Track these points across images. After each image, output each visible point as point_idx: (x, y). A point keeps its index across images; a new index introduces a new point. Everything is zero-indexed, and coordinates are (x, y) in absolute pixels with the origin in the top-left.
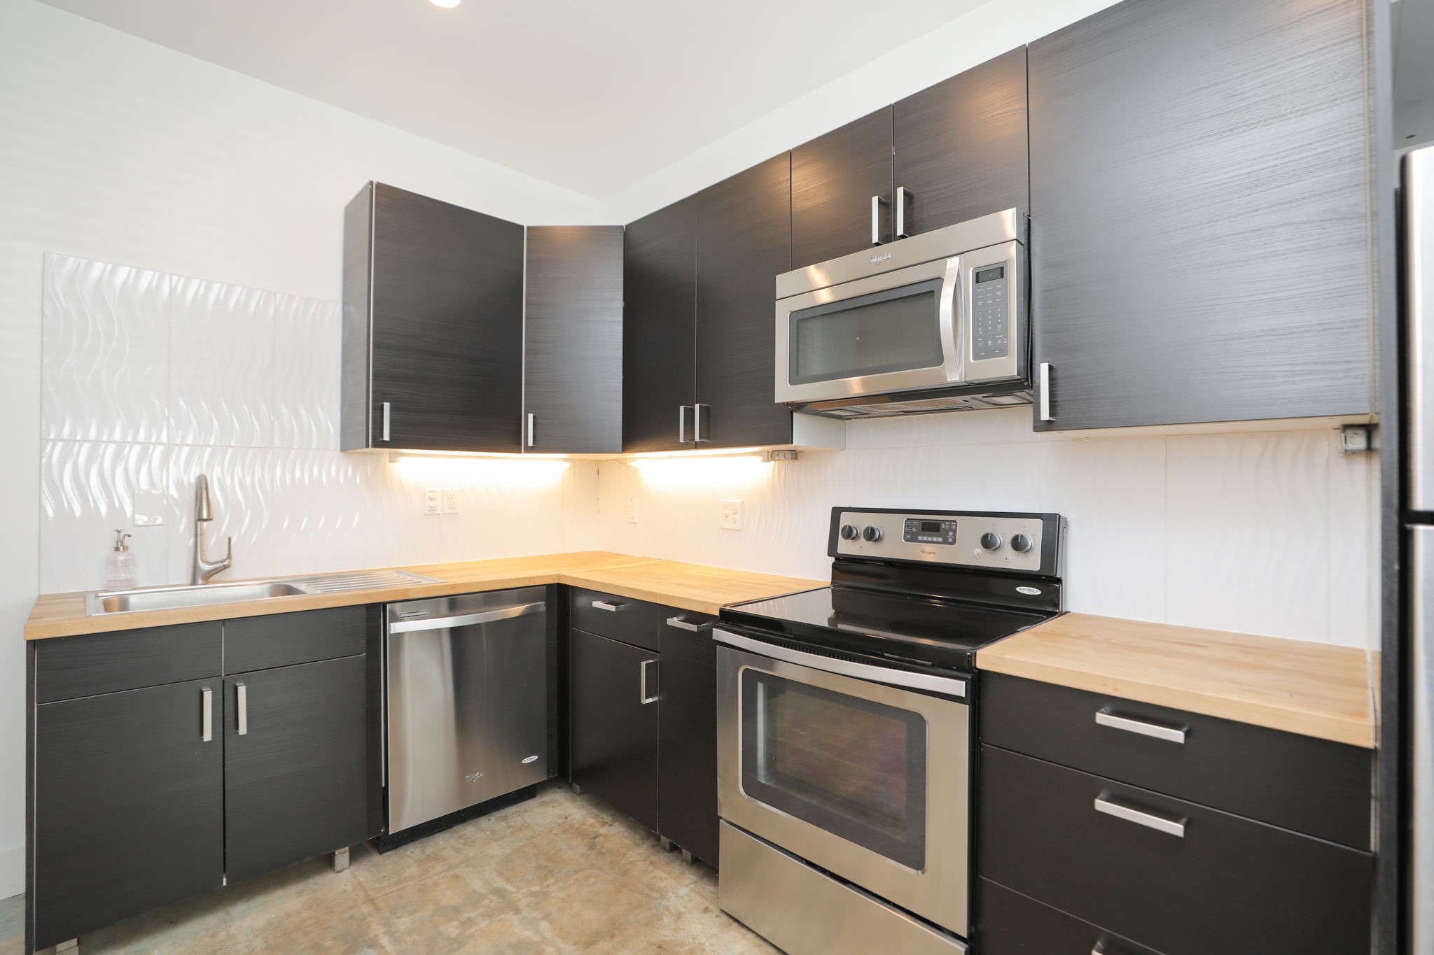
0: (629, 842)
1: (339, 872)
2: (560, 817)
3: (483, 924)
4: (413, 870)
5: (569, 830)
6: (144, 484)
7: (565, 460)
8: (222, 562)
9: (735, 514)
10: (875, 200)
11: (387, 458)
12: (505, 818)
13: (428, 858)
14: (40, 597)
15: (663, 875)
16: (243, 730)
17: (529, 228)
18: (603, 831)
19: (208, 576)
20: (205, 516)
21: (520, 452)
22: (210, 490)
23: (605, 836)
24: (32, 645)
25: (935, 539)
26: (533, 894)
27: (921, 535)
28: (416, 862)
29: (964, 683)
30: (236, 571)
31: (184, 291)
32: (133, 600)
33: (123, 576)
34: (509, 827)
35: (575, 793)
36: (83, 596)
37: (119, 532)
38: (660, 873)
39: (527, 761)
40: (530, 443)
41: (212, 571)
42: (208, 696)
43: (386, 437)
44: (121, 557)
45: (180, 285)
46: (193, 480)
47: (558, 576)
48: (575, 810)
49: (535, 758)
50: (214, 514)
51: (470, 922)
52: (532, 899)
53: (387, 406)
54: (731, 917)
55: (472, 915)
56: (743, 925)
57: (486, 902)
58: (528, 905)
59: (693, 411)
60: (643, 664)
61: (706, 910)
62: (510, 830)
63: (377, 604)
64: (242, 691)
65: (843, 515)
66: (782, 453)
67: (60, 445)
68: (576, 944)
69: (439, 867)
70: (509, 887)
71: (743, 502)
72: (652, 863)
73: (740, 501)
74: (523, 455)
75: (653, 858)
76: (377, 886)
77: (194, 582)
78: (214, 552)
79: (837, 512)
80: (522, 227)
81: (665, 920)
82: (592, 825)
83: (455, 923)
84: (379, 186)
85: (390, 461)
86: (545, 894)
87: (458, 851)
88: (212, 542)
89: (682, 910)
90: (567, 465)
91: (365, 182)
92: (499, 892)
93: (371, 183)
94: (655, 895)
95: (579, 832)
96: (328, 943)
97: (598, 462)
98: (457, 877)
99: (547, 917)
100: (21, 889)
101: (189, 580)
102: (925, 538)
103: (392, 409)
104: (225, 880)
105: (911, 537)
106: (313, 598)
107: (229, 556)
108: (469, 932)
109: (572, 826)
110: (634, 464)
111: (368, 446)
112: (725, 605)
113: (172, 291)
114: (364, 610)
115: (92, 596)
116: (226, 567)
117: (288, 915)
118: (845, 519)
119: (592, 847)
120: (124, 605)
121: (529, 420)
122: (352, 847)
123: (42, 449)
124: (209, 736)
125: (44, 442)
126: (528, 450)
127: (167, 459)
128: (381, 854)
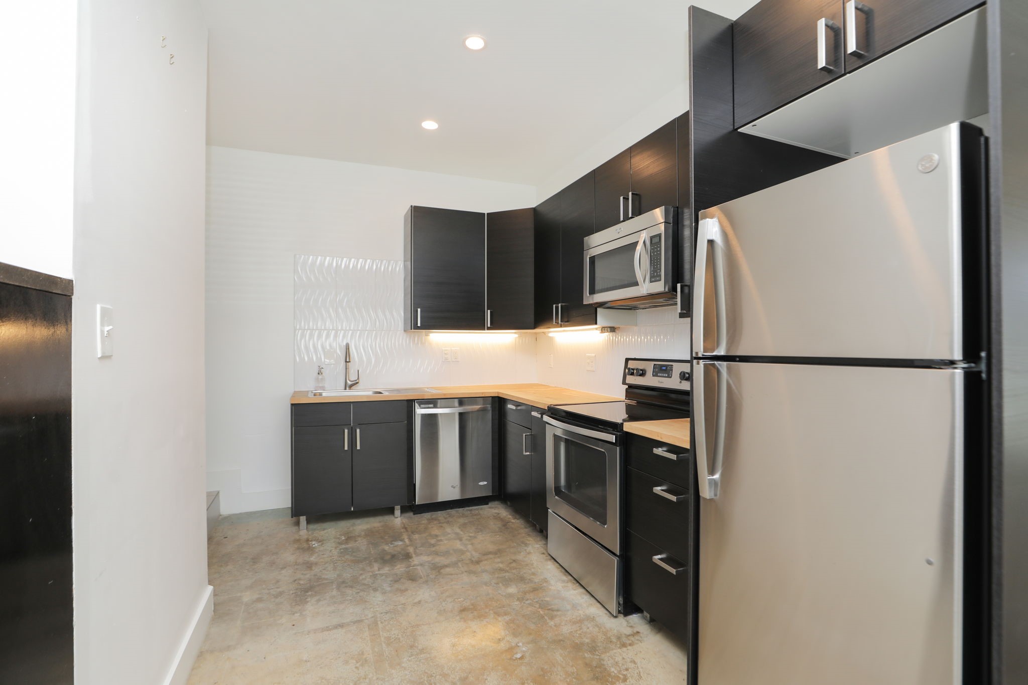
0: (523, 526)
1: (397, 518)
2: (496, 513)
3: (445, 542)
4: (425, 522)
5: (497, 517)
6: (328, 347)
7: (515, 333)
8: (356, 381)
9: (592, 362)
10: (622, 198)
11: (424, 333)
12: (471, 510)
13: (432, 519)
14: (295, 392)
15: (531, 539)
16: (358, 448)
17: (488, 214)
18: (513, 521)
19: (351, 386)
20: (348, 360)
21: (485, 330)
22: (350, 349)
23: (513, 523)
24: (292, 405)
25: (664, 375)
26: (470, 537)
27: (660, 373)
28: (427, 519)
29: (614, 436)
30: (361, 386)
31: (341, 264)
32: (324, 394)
33: (321, 385)
34: (471, 513)
35: (508, 505)
36: (308, 392)
37: (319, 367)
38: (530, 539)
39: (481, 483)
40: (489, 326)
41: (351, 384)
42: (346, 431)
43: (419, 325)
44: (320, 377)
45: (340, 262)
46: (345, 344)
47: (498, 392)
48: (504, 512)
49: (486, 483)
50: (351, 360)
51: (441, 540)
52: (469, 538)
53: (419, 310)
54: (552, 557)
55: (442, 538)
56: (556, 561)
57: (449, 536)
58: (466, 539)
59: (558, 307)
60: (524, 435)
61: (543, 553)
62: (471, 515)
63: (412, 400)
64: (358, 431)
65: (630, 362)
66: (606, 329)
67: (300, 331)
68: (479, 554)
69: (435, 522)
70: (461, 533)
71: (595, 356)
72: (529, 535)
73: (594, 355)
74: (486, 331)
75: (531, 533)
76: (409, 524)
77: (345, 389)
78: (353, 377)
79: (627, 360)
80: (484, 214)
81: (522, 553)
82: (509, 518)
83: (435, 540)
84: (415, 207)
85: (426, 336)
86: (475, 537)
87: (446, 518)
88: (352, 371)
89: (532, 552)
90: (516, 336)
91: (409, 206)
92: (457, 534)
93: (412, 206)
94: (523, 545)
95: (502, 520)
96: (386, 537)
97: (536, 333)
98: (442, 526)
99: (472, 544)
100: (290, 506)
101: (344, 388)
102: (661, 375)
103: (421, 312)
104: (352, 508)
105: (655, 374)
106: (387, 396)
107: (358, 378)
108: (439, 543)
109: (500, 517)
110: (550, 335)
111: (411, 329)
112: (551, 405)
113: (337, 264)
114: (406, 403)
115: (310, 392)
116: (357, 383)
117: (375, 528)
118: (631, 365)
119: (504, 525)
120: (320, 394)
121: (488, 313)
122: (401, 507)
123: (295, 333)
124: (346, 448)
125: (295, 330)
126: (489, 329)
127: (336, 336)
128: (414, 514)
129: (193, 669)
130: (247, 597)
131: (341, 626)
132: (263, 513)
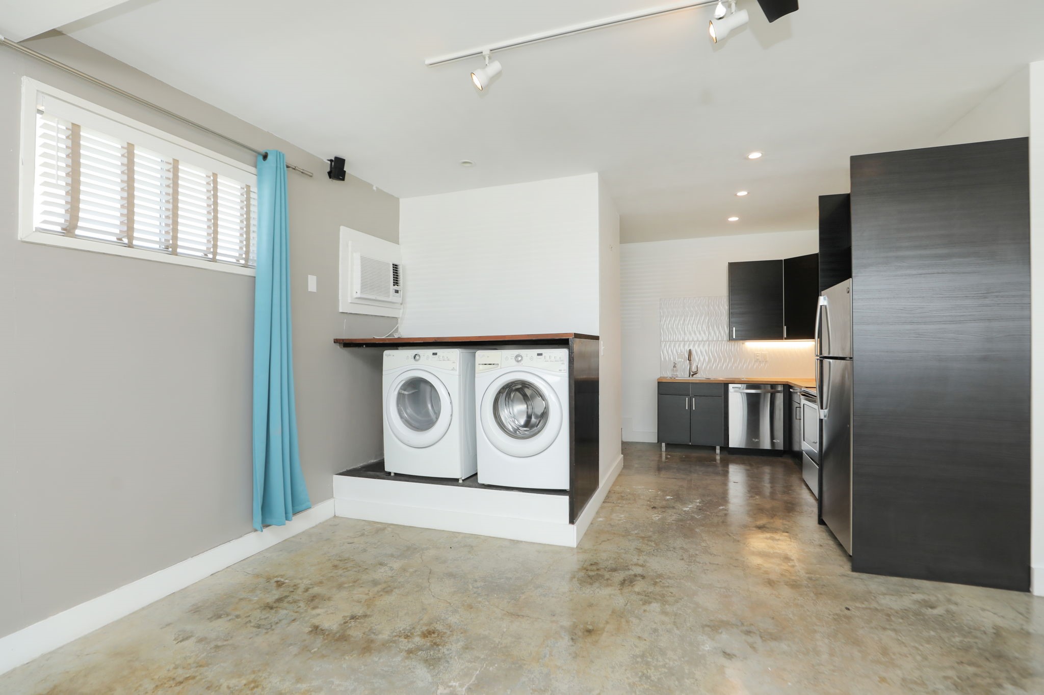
8: (696, 371)
11: (741, 343)
14: (660, 375)
16: (694, 409)
17: (785, 260)
19: (693, 375)
21: (783, 340)
22: (692, 352)
24: (659, 382)
33: (675, 373)
37: (674, 363)
39: (775, 441)
40: (785, 337)
41: (693, 373)
42: (687, 399)
43: (734, 337)
44: (675, 368)
46: (689, 349)
47: (787, 381)
49: (778, 441)
50: (693, 359)
53: (734, 328)
63: (727, 383)
64: (694, 399)
67: (664, 342)
77: (690, 375)
78: (694, 369)
80: (782, 260)
84: (732, 263)
85: (743, 344)
88: (694, 366)
91: (728, 264)
93: (730, 262)
101: (688, 374)
104: (690, 443)
107: (698, 370)
111: (729, 341)
114: (723, 385)
115: (669, 376)
116: (696, 373)
120: (674, 379)
121: (785, 328)
122: (720, 447)
123: (661, 343)
124: (687, 408)
125: (661, 341)
126: (785, 339)
127: (684, 345)
128: (729, 454)
129: (620, 475)
130: (636, 466)
131: (675, 478)
132: (643, 443)
